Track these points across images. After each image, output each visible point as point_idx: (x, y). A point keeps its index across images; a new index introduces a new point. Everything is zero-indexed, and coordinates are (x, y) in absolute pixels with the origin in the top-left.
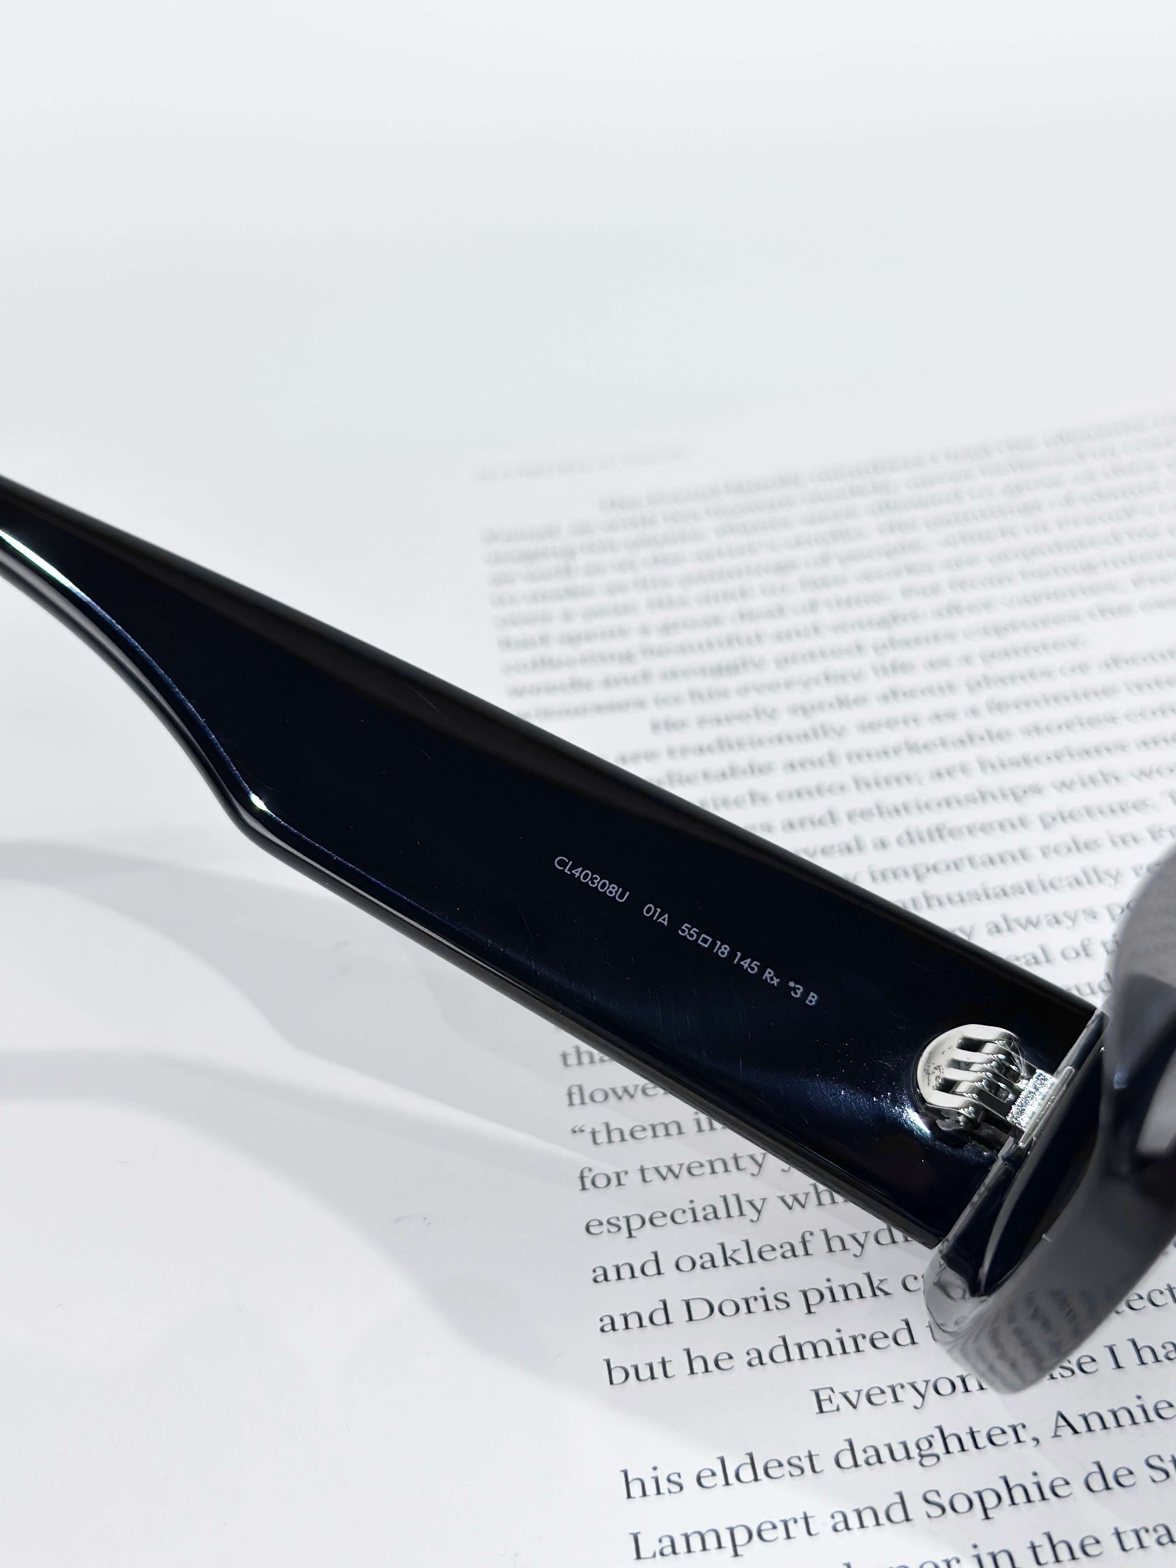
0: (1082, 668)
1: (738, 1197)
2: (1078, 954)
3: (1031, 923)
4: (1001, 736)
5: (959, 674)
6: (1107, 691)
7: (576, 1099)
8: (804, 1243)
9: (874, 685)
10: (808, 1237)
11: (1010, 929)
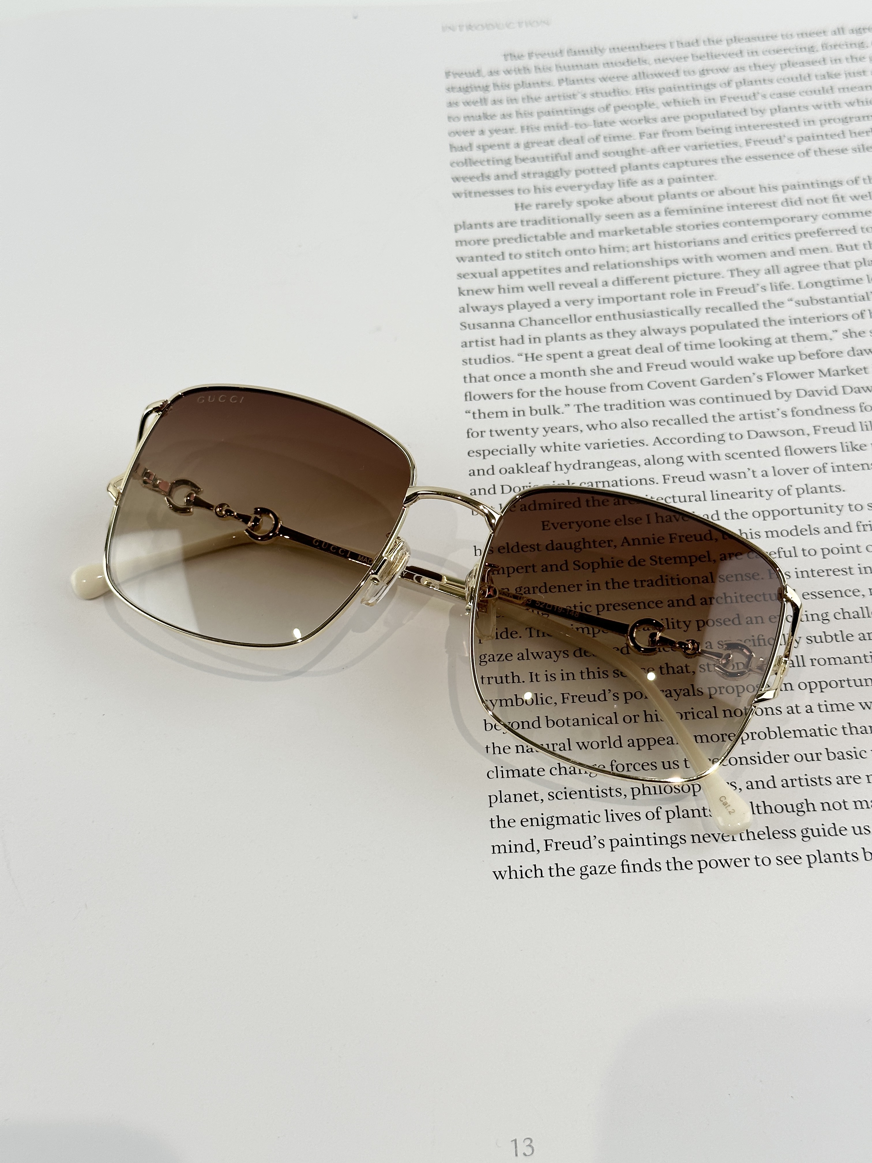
0: (711, 193)
1: (525, 445)
2: (674, 348)
3: (659, 331)
4: (667, 229)
5: (656, 189)
6: (718, 209)
7: (468, 398)
8: (547, 466)
9: (617, 192)
10: (549, 464)
11: (650, 334)
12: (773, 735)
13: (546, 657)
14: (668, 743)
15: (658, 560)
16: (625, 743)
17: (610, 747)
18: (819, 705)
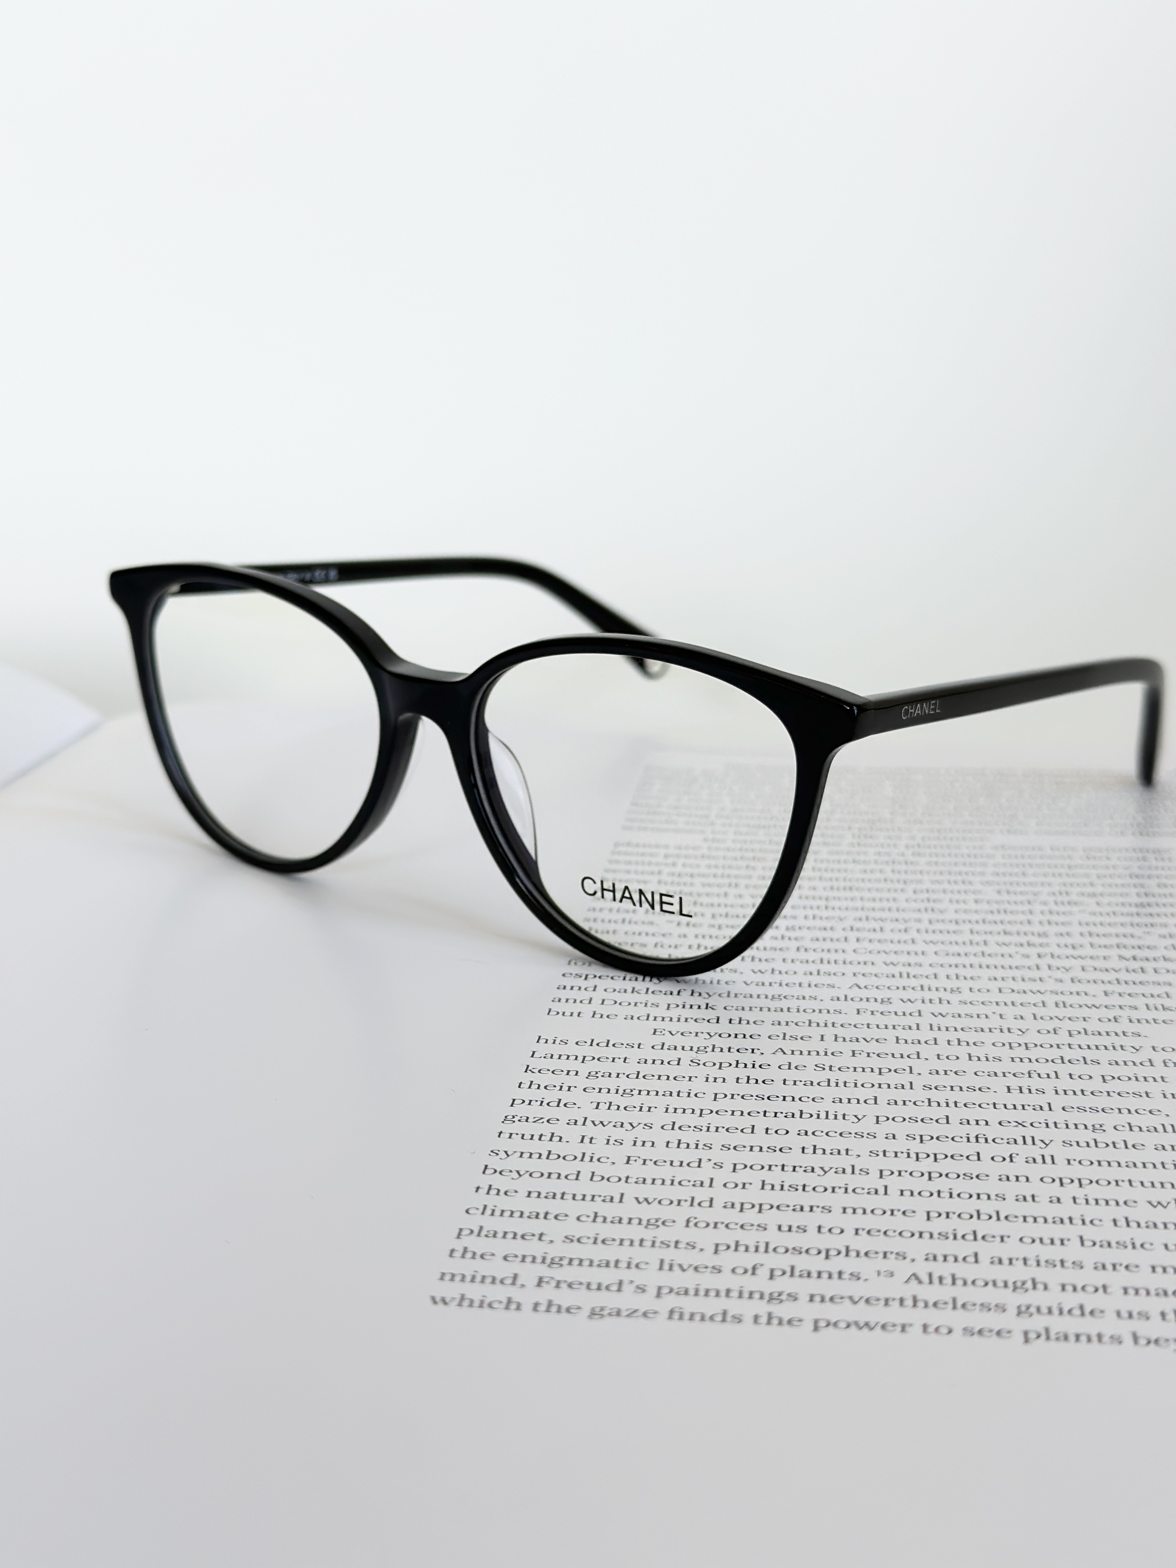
0: (981, 847)
2: (900, 931)
4: (913, 863)
5: (904, 842)
6: (989, 856)
12: (983, 1217)
13: (614, 1126)
14: (794, 1210)
15: (827, 1068)
16: (718, 1203)
17: (692, 1205)
18: (1074, 1199)
